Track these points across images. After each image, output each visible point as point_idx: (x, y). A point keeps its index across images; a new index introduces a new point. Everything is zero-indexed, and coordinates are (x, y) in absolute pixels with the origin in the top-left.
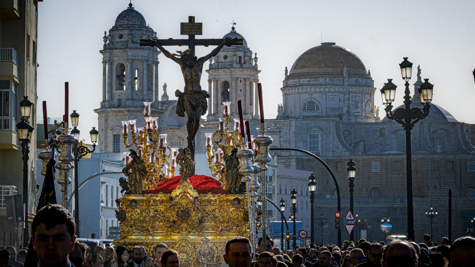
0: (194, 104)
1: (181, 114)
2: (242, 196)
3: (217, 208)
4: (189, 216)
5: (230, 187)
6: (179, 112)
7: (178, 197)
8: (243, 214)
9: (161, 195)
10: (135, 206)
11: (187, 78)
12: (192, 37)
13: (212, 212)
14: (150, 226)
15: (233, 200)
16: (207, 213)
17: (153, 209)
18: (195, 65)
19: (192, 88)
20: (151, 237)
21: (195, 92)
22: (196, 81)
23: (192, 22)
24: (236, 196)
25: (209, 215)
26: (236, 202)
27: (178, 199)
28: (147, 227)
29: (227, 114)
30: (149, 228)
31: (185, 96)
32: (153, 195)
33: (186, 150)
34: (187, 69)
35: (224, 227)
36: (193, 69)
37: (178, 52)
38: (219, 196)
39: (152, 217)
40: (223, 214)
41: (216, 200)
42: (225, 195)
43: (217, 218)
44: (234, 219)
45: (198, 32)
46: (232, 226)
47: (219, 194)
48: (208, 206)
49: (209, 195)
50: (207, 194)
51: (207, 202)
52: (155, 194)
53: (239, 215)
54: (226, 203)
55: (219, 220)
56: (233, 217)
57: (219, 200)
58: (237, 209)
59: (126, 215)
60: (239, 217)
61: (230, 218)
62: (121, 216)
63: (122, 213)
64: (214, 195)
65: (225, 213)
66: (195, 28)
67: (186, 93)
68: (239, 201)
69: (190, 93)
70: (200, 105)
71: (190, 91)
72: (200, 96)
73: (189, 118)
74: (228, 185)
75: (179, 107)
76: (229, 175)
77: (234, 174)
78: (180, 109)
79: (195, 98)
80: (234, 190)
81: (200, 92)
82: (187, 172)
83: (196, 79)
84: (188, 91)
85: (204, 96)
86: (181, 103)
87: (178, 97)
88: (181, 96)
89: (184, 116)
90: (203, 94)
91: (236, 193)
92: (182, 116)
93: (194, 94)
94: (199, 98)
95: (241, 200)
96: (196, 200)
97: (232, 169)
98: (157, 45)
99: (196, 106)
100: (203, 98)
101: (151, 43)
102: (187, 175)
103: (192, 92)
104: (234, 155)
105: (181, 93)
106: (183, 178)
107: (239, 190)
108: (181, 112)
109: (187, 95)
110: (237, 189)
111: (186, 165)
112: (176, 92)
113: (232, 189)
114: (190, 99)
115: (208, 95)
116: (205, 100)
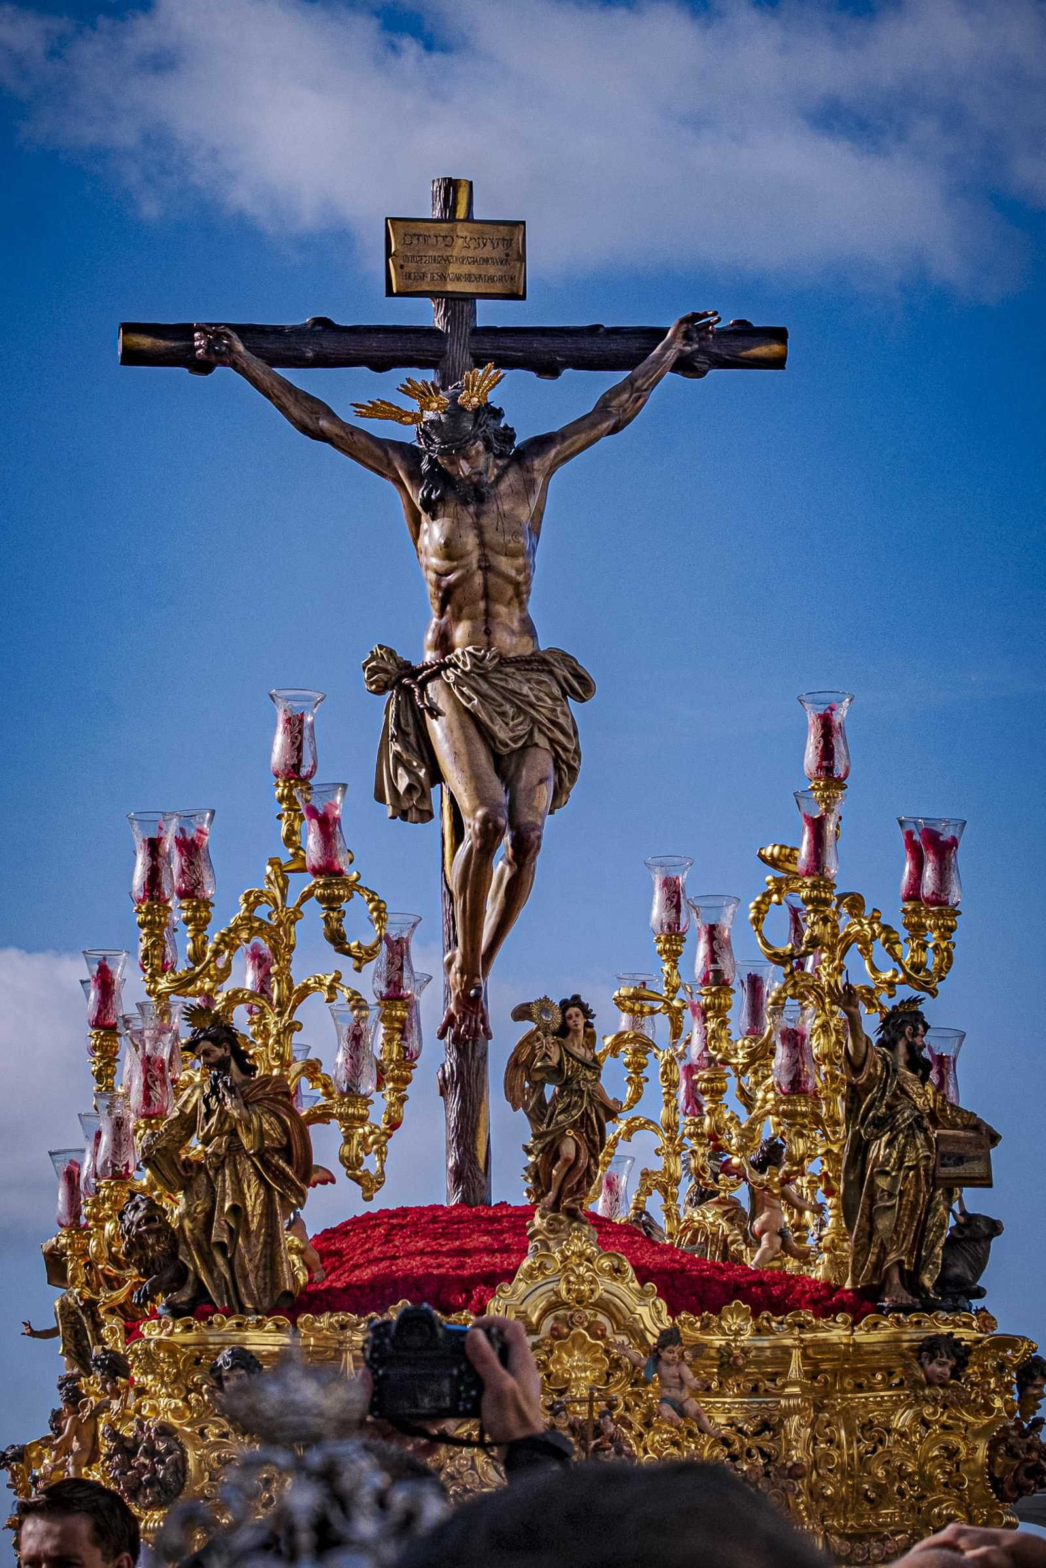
0: (504, 736)
1: (407, 805)
2: (966, 1324)
6: (396, 790)
8: (992, 1448)
11: (446, 566)
13: (757, 1434)
18: (503, 487)
19: (487, 632)
21: (504, 662)
22: (510, 591)
23: (461, 213)
25: (735, 1458)
31: (437, 690)
33: (571, 1011)
36: (492, 507)
38: (802, 1326)
40: (839, 1447)
41: (787, 1350)
42: (845, 1322)
43: (798, 1477)
44: (928, 1482)
45: (501, 279)
46: (905, 1532)
47: (799, 1315)
48: (724, 1396)
49: (732, 1322)
50: (717, 1311)
51: (720, 1366)
52: (365, 1314)
53: (963, 1455)
54: (855, 1372)
55: (815, 1494)
56: (921, 1466)
57: (805, 1356)
58: (942, 1414)
59: (184, 1460)
60: (958, 1470)
61: (902, 1475)
62: (145, 1466)
63: (161, 1446)
64: (768, 1320)
65: (859, 1441)
66: (480, 254)
67: (445, 666)
68: (961, 1355)
69: (474, 665)
70: (536, 745)
71: (469, 653)
72: (539, 682)
73: (477, 826)
74: (861, 1250)
75: (397, 756)
76: (883, 1183)
77: (911, 1174)
78: (400, 771)
79: (512, 696)
80: (911, 1281)
81: (529, 662)
82: (583, 1161)
83: (513, 573)
84: (458, 651)
85: (559, 683)
86: (410, 730)
87: (389, 693)
88: (408, 686)
89: (426, 815)
90: (551, 673)
91: (929, 1307)
92: (413, 815)
93: (501, 672)
94: (537, 697)
95: (968, 1351)
96: (666, 1355)
97: (901, 1136)
98: (241, 361)
99: (513, 752)
100: (554, 699)
101: (200, 347)
102: (580, 1182)
103: (485, 656)
104: (902, 1047)
105: (410, 671)
106: (556, 1206)
107: (942, 1283)
108: (410, 788)
109: (450, 675)
110: (927, 1281)
111: (576, 1114)
112: (374, 664)
113: (896, 1280)
114: (476, 702)
115: (584, 678)
116: (563, 713)
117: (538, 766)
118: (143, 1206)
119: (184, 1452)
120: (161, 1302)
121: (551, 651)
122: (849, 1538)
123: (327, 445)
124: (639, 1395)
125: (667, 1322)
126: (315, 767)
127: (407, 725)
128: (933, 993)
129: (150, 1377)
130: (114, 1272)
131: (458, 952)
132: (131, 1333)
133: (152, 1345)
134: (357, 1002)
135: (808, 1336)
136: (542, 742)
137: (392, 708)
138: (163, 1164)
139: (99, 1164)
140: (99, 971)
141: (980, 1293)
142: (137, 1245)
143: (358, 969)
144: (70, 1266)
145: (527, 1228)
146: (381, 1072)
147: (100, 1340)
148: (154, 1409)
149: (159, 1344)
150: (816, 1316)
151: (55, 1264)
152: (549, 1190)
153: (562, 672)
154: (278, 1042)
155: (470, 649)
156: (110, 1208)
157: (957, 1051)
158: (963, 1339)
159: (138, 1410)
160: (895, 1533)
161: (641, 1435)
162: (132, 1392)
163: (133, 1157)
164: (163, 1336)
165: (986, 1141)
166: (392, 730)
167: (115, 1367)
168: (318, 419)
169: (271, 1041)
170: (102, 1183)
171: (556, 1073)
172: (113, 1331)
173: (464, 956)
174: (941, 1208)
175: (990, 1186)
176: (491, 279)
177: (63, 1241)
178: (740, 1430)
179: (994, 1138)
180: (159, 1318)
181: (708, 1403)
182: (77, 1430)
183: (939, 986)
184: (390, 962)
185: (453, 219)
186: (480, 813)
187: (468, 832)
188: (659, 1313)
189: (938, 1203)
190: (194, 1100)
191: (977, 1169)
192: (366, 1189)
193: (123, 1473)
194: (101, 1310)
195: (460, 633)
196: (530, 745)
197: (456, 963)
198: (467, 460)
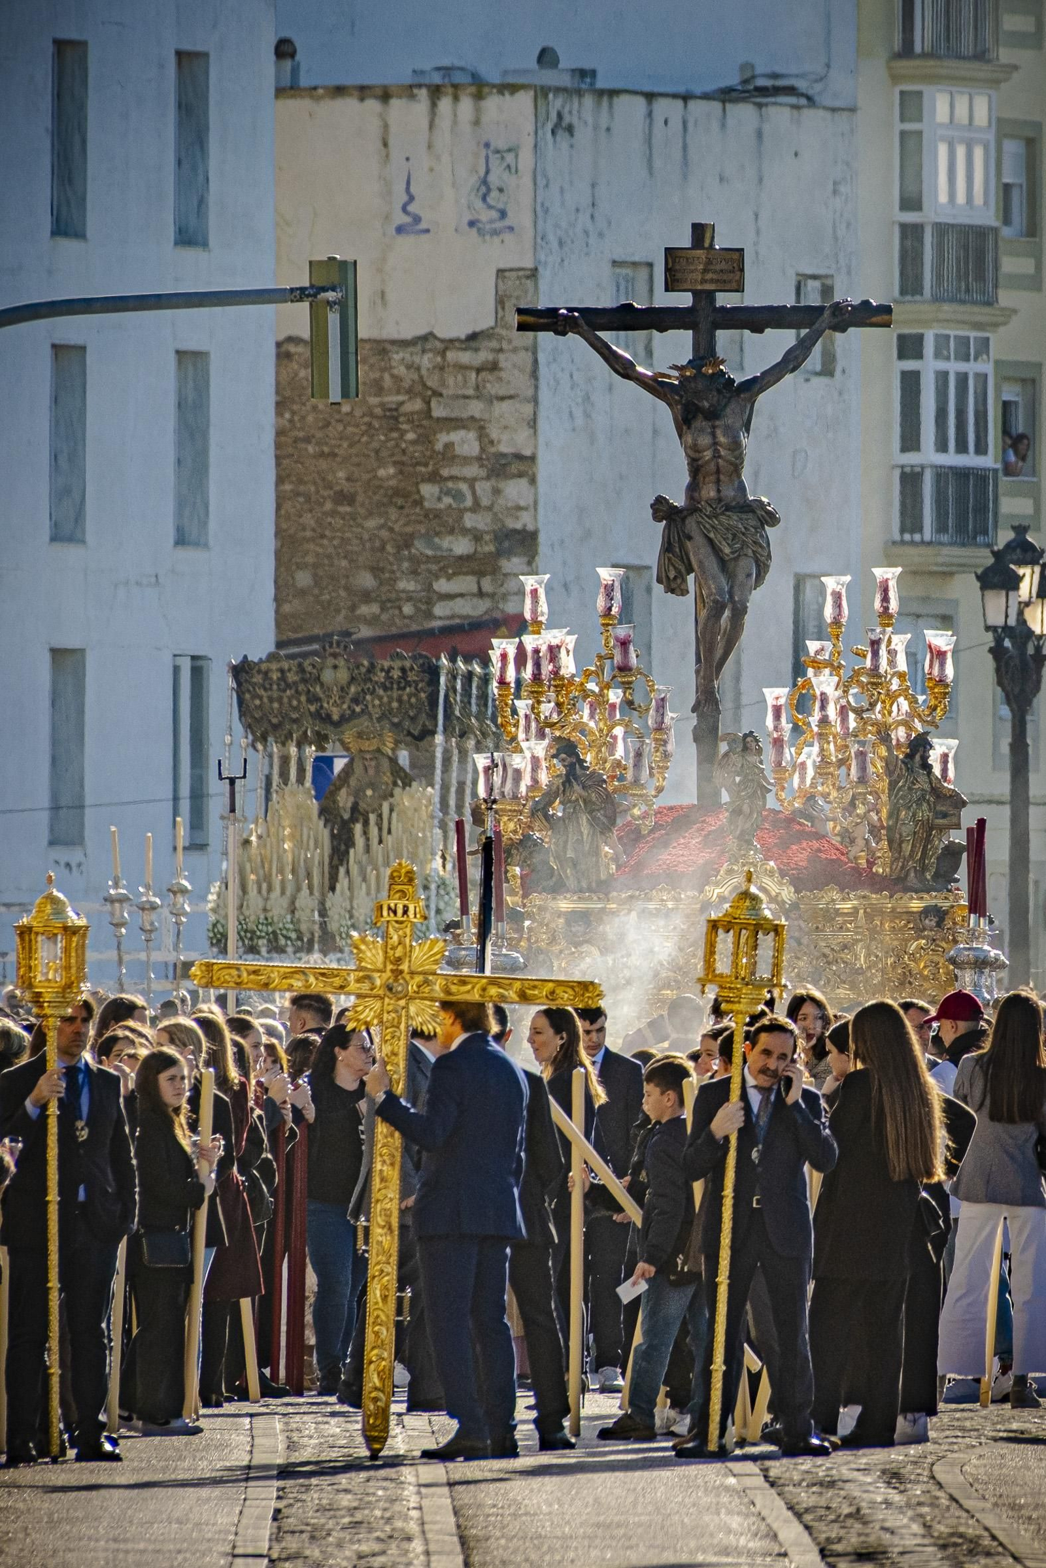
0: (727, 550)
1: (673, 585)
2: (946, 898)
3: (861, 940)
5: (903, 868)
6: (668, 577)
9: (663, 895)
10: (586, 933)
11: (696, 455)
12: (704, 297)
13: (841, 952)
15: (921, 912)
16: (825, 955)
17: (638, 942)
18: (729, 408)
19: (719, 491)
21: (728, 507)
22: (731, 469)
23: (705, 245)
24: (928, 899)
25: (829, 963)
26: (930, 922)
29: (886, 609)
31: (691, 524)
32: (637, 893)
33: (749, 739)
34: (699, 423)
36: (721, 422)
38: (864, 897)
40: (881, 958)
41: (855, 910)
42: (886, 896)
43: (860, 973)
45: (729, 281)
47: (863, 892)
48: (826, 933)
49: (830, 896)
50: (822, 890)
51: (824, 917)
52: (643, 891)
54: (892, 921)
55: (868, 982)
56: (920, 970)
57: (865, 913)
58: (932, 943)
61: (911, 974)
64: (848, 894)
66: (718, 267)
67: (696, 511)
68: (940, 916)
69: (710, 510)
70: (746, 555)
71: (708, 503)
72: (748, 519)
73: (712, 604)
75: (669, 559)
76: (905, 828)
77: (920, 824)
78: (671, 567)
79: (730, 528)
80: (920, 877)
81: (742, 508)
83: (733, 460)
84: (702, 502)
85: (759, 519)
86: (676, 544)
87: (665, 522)
88: (675, 519)
89: (684, 592)
90: (754, 513)
91: (928, 890)
92: (677, 591)
93: (726, 514)
94: (745, 528)
95: (946, 912)
96: (792, 915)
98: (584, 330)
99: (732, 559)
100: (755, 527)
101: (561, 324)
102: (752, 825)
103: (716, 506)
104: (917, 758)
105: (674, 510)
106: (740, 837)
107: (936, 876)
108: (676, 577)
109: (698, 516)
110: (928, 876)
111: (750, 791)
112: (656, 506)
113: (913, 874)
114: (712, 532)
115: (774, 515)
116: (762, 536)
117: (747, 565)
121: (755, 501)
125: (794, 897)
127: (675, 541)
128: (937, 727)
131: (702, 667)
135: (868, 902)
136: (750, 553)
137: (666, 531)
141: (956, 881)
150: (872, 893)
152: (736, 829)
153: (760, 513)
155: (708, 500)
158: (942, 906)
165: (959, 806)
166: (666, 544)
173: (705, 670)
174: (936, 839)
176: (724, 281)
178: (833, 949)
179: (963, 804)
181: (816, 937)
183: (939, 723)
184: (657, 711)
185: (702, 247)
187: (707, 602)
188: (790, 893)
189: (934, 837)
195: (703, 491)
196: (741, 555)
197: (702, 674)
198: (707, 401)
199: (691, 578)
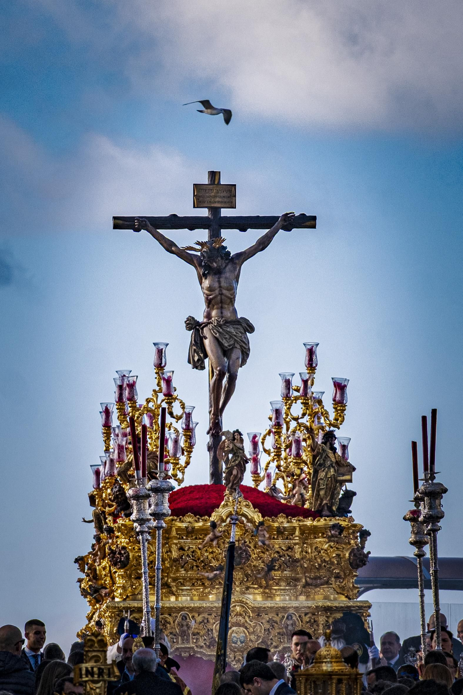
0: (226, 345)
1: (197, 365)
2: (344, 520)
3: (297, 544)
4: (247, 558)
5: (320, 504)
6: (194, 360)
7: (225, 522)
8: (350, 554)
9: (188, 519)
11: (210, 293)
12: (215, 212)
13: (287, 550)
14: (171, 577)
16: (277, 553)
17: (176, 544)
18: (227, 268)
19: (222, 313)
20: (173, 599)
21: (227, 322)
22: (229, 301)
23: (216, 183)
24: (333, 522)
25: (280, 556)
26: (335, 532)
27: (225, 526)
28: (166, 579)
30: (169, 581)
31: (206, 331)
32: (175, 518)
33: (236, 434)
34: (211, 277)
35: (310, 578)
36: (223, 276)
37: (198, 243)
38: (299, 521)
39: (175, 560)
40: (309, 554)
41: (295, 528)
42: (311, 519)
43: (297, 562)
44: (332, 563)
45: (228, 202)
46: (326, 577)
47: (299, 518)
48: (278, 540)
49: (281, 520)
50: (276, 516)
51: (277, 532)
52: (179, 517)
53: (342, 556)
54: (314, 533)
55: (302, 566)
56: (330, 559)
57: (300, 529)
58: (336, 545)
59: (129, 555)
60: (341, 560)
61: (325, 561)
62: (118, 557)
63: (123, 552)
64: (291, 519)
65: (314, 552)
66: (222, 195)
67: (209, 323)
68: (341, 529)
69: (217, 323)
70: (236, 347)
71: (216, 320)
72: (237, 328)
73: (218, 372)
74: (316, 500)
75: (195, 350)
76: (321, 482)
77: (330, 479)
78: (196, 355)
79: (228, 333)
80: (330, 509)
81: (235, 322)
82: (239, 476)
83: (230, 296)
84: (213, 319)
85: (244, 329)
86: (199, 342)
87: (192, 330)
88: (198, 329)
89: (203, 368)
90: (241, 325)
91: (334, 516)
92: (199, 368)
93: (225, 325)
94: (236, 333)
95: (344, 528)
96: (260, 528)
97: (326, 469)
98: (149, 228)
99: (229, 349)
100: (241, 333)
101: (136, 225)
102: (238, 481)
103: (221, 321)
104: (328, 444)
105: (198, 324)
106: (231, 488)
107: (338, 509)
108: (198, 360)
109: (210, 326)
110: (334, 508)
111: (237, 462)
112: (188, 322)
113: (326, 508)
114: (218, 334)
115: (251, 327)
116: (245, 337)
117: (237, 354)
118: (118, 487)
119: (129, 554)
120: (123, 513)
121: (242, 318)
122: (312, 579)
123: (175, 255)
124: (253, 539)
125: (261, 519)
126: (166, 364)
127: (198, 340)
128: (339, 428)
129: (120, 533)
130: (111, 503)
131: (213, 409)
132: (115, 522)
133: (120, 525)
134: (176, 431)
135: (301, 523)
136: (238, 347)
137: (193, 336)
138: (123, 476)
139: (106, 472)
140: (105, 410)
141: (350, 512)
142: (116, 497)
143: (177, 422)
144: (97, 500)
145: (224, 494)
146: (183, 450)
147: (106, 523)
148: (121, 542)
149: (122, 525)
150: (304, 518)
151: (92, 499)
152: (230, 483)
153: (244, 325)
154: (155, 441)
155: (216, 318)
156: (109, 485)
157: (348, 444)
158: (342, 525)
159: (117, 542)
160: (324, 577)
161: (253, 550)
162: (115, 538)
163: (116, 472)
164: (123, 523)
165: (351, 470)
166: (193, 342)
167: (110, 531)
168: (172, 247)
169: (153, 441)
170: (107, 478)
171: (231, 451)
172: (110, 521)
173: (214, 411)
174: (339, 488)
175: (352, 482)
176: (225, 202)
177: (95, 493)
178: (282, 549)
179: (354, 469)
180: (122, 517)
181: (273, 542)
182: (99, 549)
183: (340, 426)
184: (186, 419)
185: (214, 184)
186: (218, 369)
187: (215, 374)
188: (259, 517)
189: (338, 487)
190: (132, 458)
191: (347, 477)
192: (179, 483)
193: (113, 559)
194: (107, 514)
195: (214, 313)
196: (234, 347)
197: (212, 412)
198: (216, 262)
199: (206, 361)
